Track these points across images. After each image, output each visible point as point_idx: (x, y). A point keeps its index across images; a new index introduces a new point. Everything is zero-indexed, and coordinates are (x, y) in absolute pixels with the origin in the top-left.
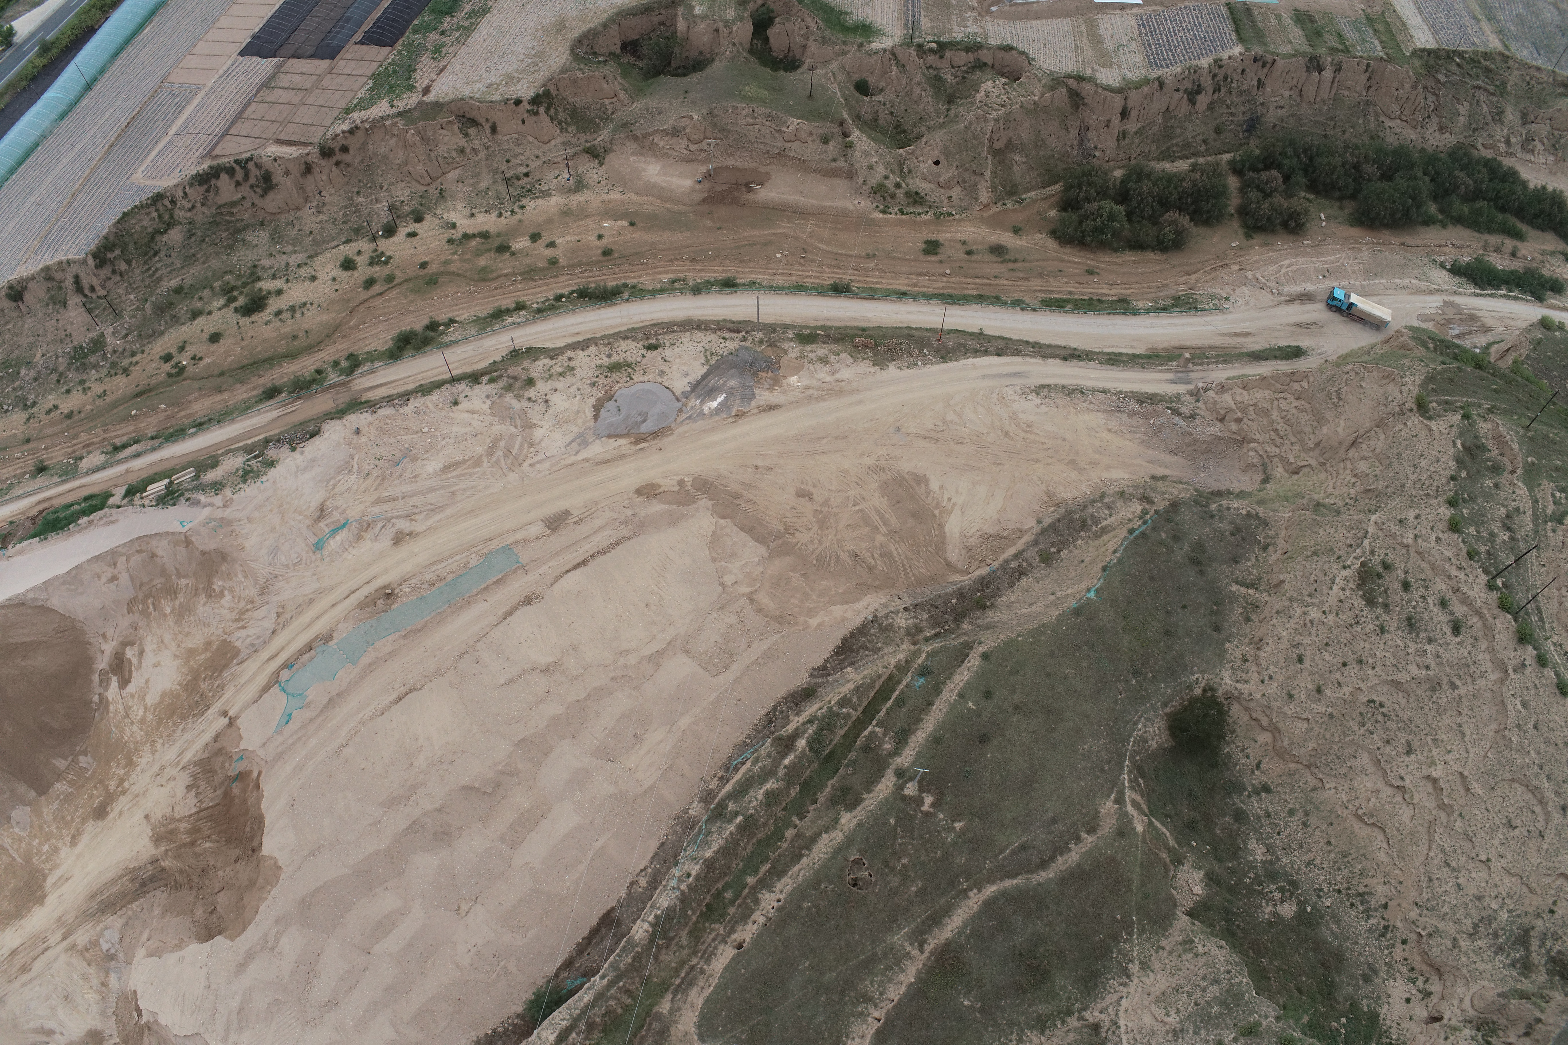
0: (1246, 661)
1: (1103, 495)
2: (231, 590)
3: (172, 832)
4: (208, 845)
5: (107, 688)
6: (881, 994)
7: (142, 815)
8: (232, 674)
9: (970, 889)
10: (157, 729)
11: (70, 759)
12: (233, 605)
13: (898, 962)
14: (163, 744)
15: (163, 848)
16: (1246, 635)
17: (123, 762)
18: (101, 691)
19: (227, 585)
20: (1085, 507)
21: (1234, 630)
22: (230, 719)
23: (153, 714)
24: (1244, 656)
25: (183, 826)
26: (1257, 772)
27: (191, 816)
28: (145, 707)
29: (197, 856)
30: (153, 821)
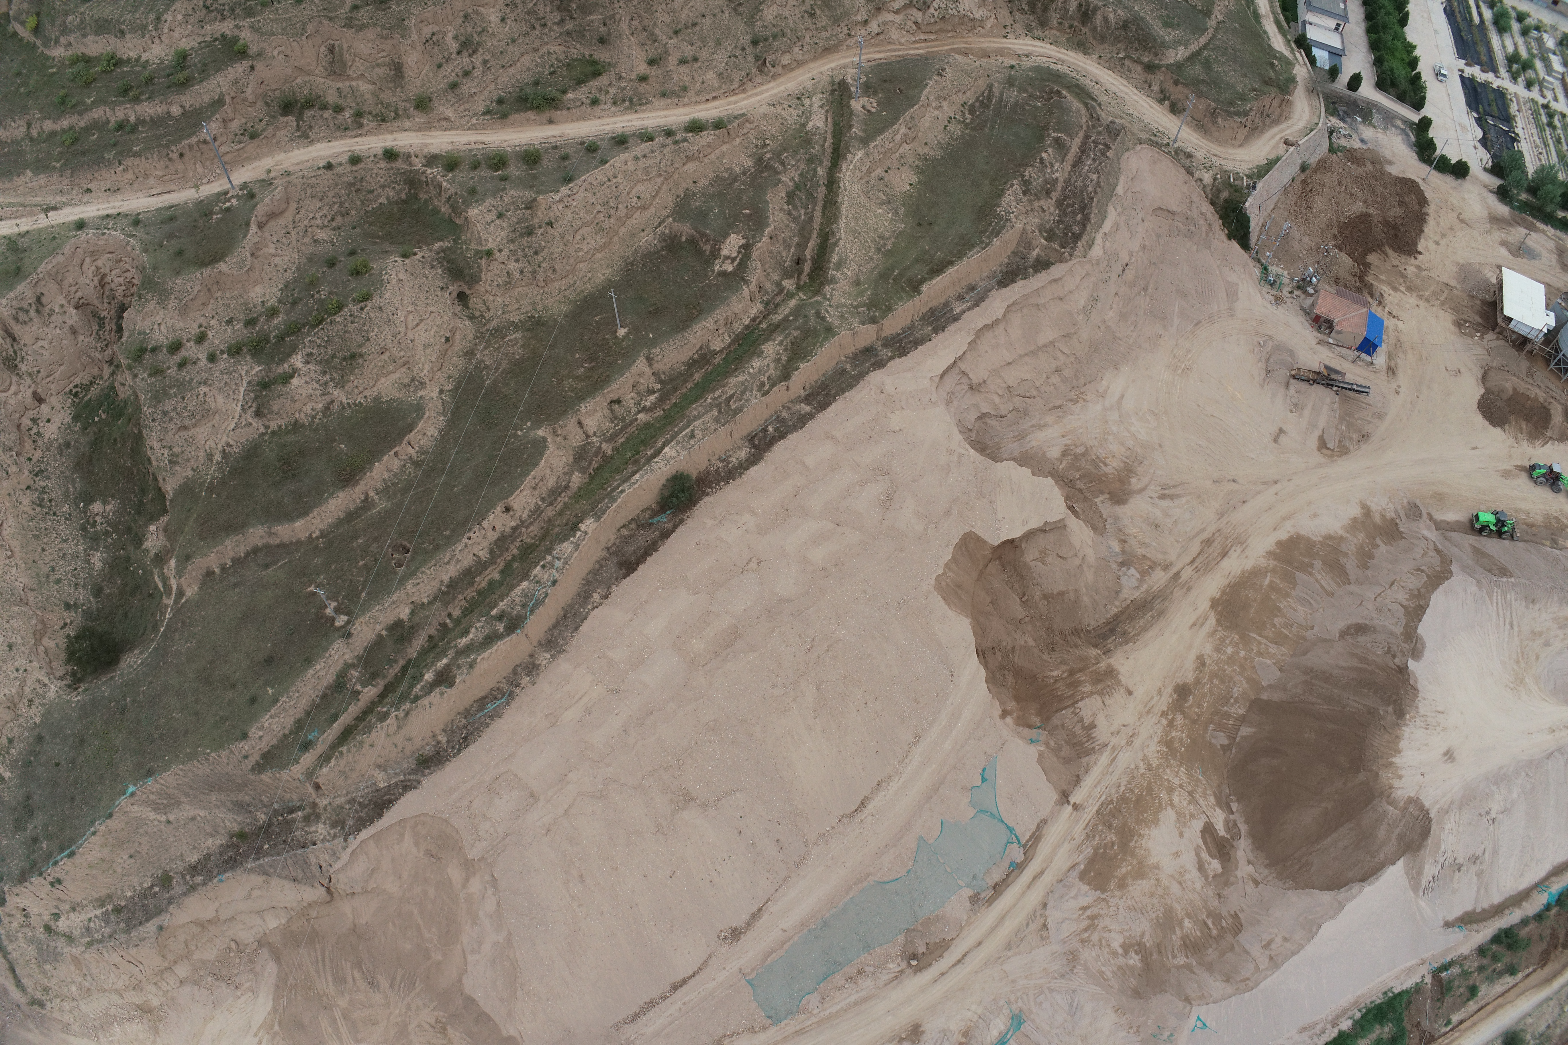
0: (30, 701)
1: (90, 944)
2: (1114, 954)
3: (1097, 681)
4: (1055, 673)
5: (1227, 822)
6: (404, 466)
7: (1135, 694)
8: (1081, 852)
9: (317, 538)
10: (1149, 783)
11: (1238, 739)
12: (1107, 935)
13: (386, 489)
14: (1137, 768)
15: (1103, 665)
16: (20, 726)
17: (1176, 744)
18: (1232, 817)
19: (1121, 961)
20: (110, 936)
21: (26, 734)
22: (1068, 803)
23: (1160, 798)
24: (30, 706)
25: (1087, 688)
26: (68, 621)
27: (1082, 698)
28: (1172, 805)
29: (1063, 663)
30: (1122, 690)
